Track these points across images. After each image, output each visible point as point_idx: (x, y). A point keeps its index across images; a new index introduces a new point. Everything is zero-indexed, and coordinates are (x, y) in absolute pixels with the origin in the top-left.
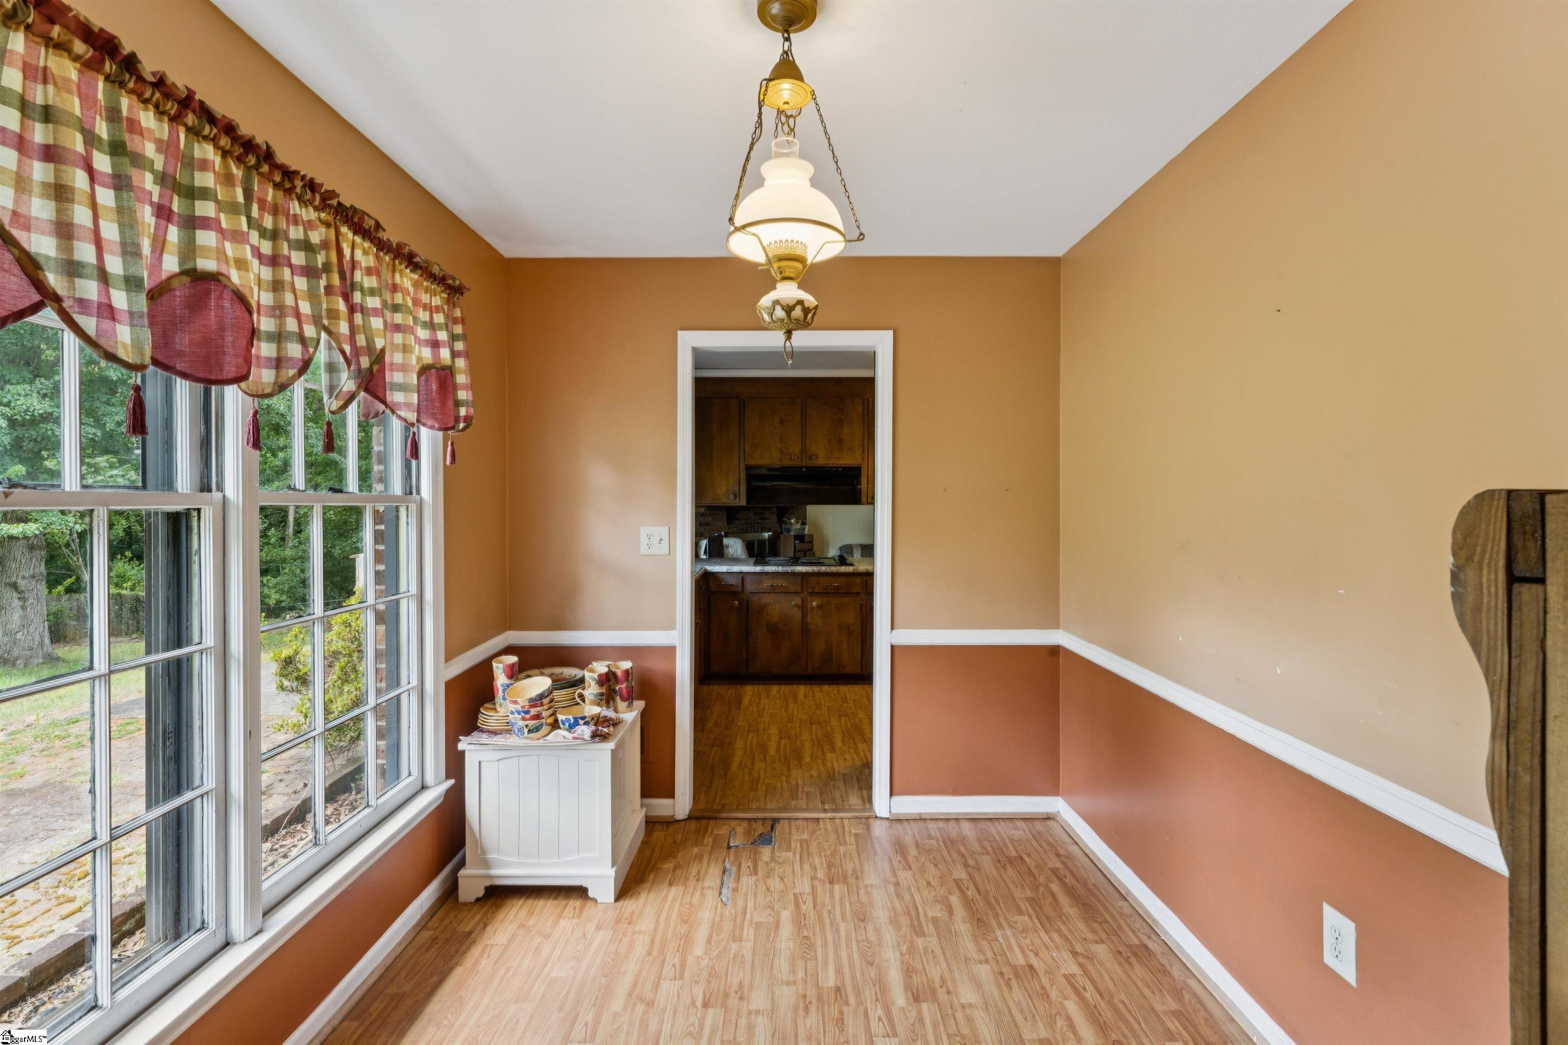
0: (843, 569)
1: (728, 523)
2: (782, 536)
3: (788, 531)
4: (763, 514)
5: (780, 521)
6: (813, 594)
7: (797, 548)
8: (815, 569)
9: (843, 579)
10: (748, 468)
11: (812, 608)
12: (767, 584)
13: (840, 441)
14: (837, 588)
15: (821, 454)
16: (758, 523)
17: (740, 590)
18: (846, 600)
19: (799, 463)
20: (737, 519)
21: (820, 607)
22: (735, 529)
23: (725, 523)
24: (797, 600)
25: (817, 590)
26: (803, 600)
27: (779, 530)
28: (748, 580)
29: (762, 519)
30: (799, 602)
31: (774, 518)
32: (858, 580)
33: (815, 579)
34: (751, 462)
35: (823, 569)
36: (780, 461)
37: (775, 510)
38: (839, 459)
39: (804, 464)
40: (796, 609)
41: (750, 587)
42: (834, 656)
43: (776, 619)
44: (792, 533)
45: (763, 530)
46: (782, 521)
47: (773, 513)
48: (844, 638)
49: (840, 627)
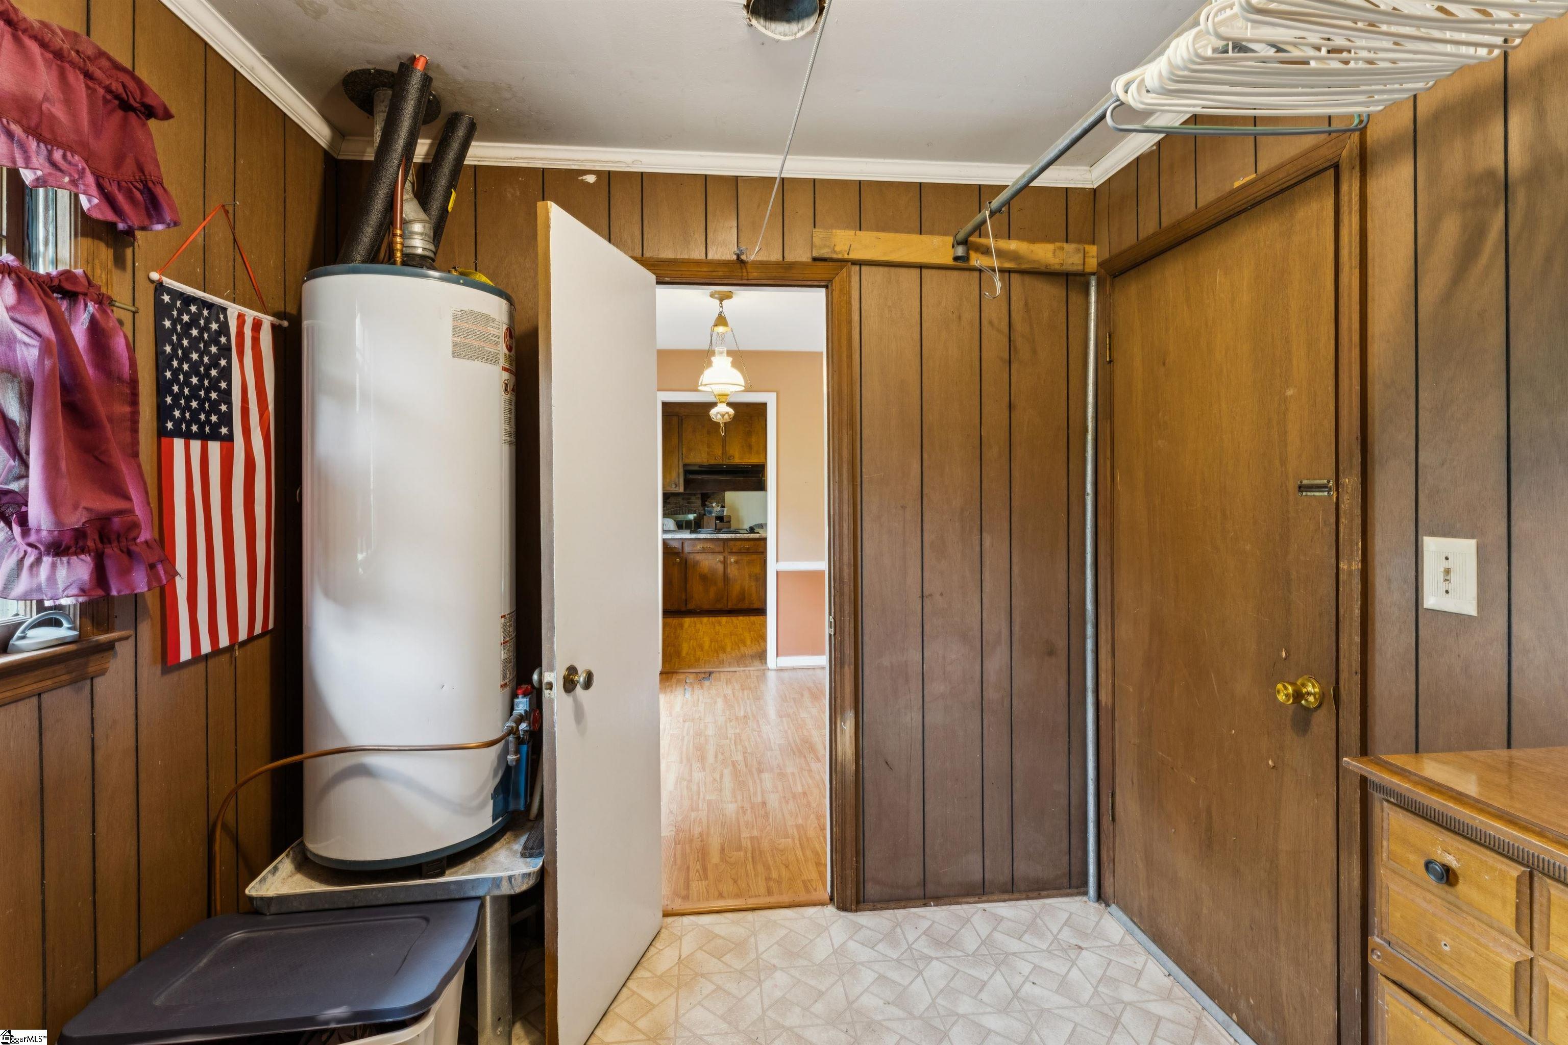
0: (752, 536)
2: (705, 517)
3: (711, 513)
4: (689, 499)
5: (704, 505)
6: (731, 553)
8: (733, 536)
9: (752, 543)
10: (685, 465)
11: (731, 564)
12: (699, 546)
13: (749, 450)
14: (748, 549)
15: (737, 455)
17: (681, 551)
18: (754, 557)
19: (721, 462)
21: (736, 562)
24: (721, 557)
25: (734, 551)
26: (724, 558)
27: (703, 512)
28: (686, 545)
29: (688, 503)
30: (722, 559)
31: (699, 502)
33: (732, 543)
34: (687, 461)
35: (738, 536)
36: (708, 461)
37: (699, 496)
38: (749, 459)
39: (725, 463)
40: (719, 564)
41: (687, 549)
42: (746, 595)
43: (706, 571)
44: (714, 515)
45: (690, 512)
46: (705, 505)
47: (697, 498)
48: (753, 584)
49: (750, 576)
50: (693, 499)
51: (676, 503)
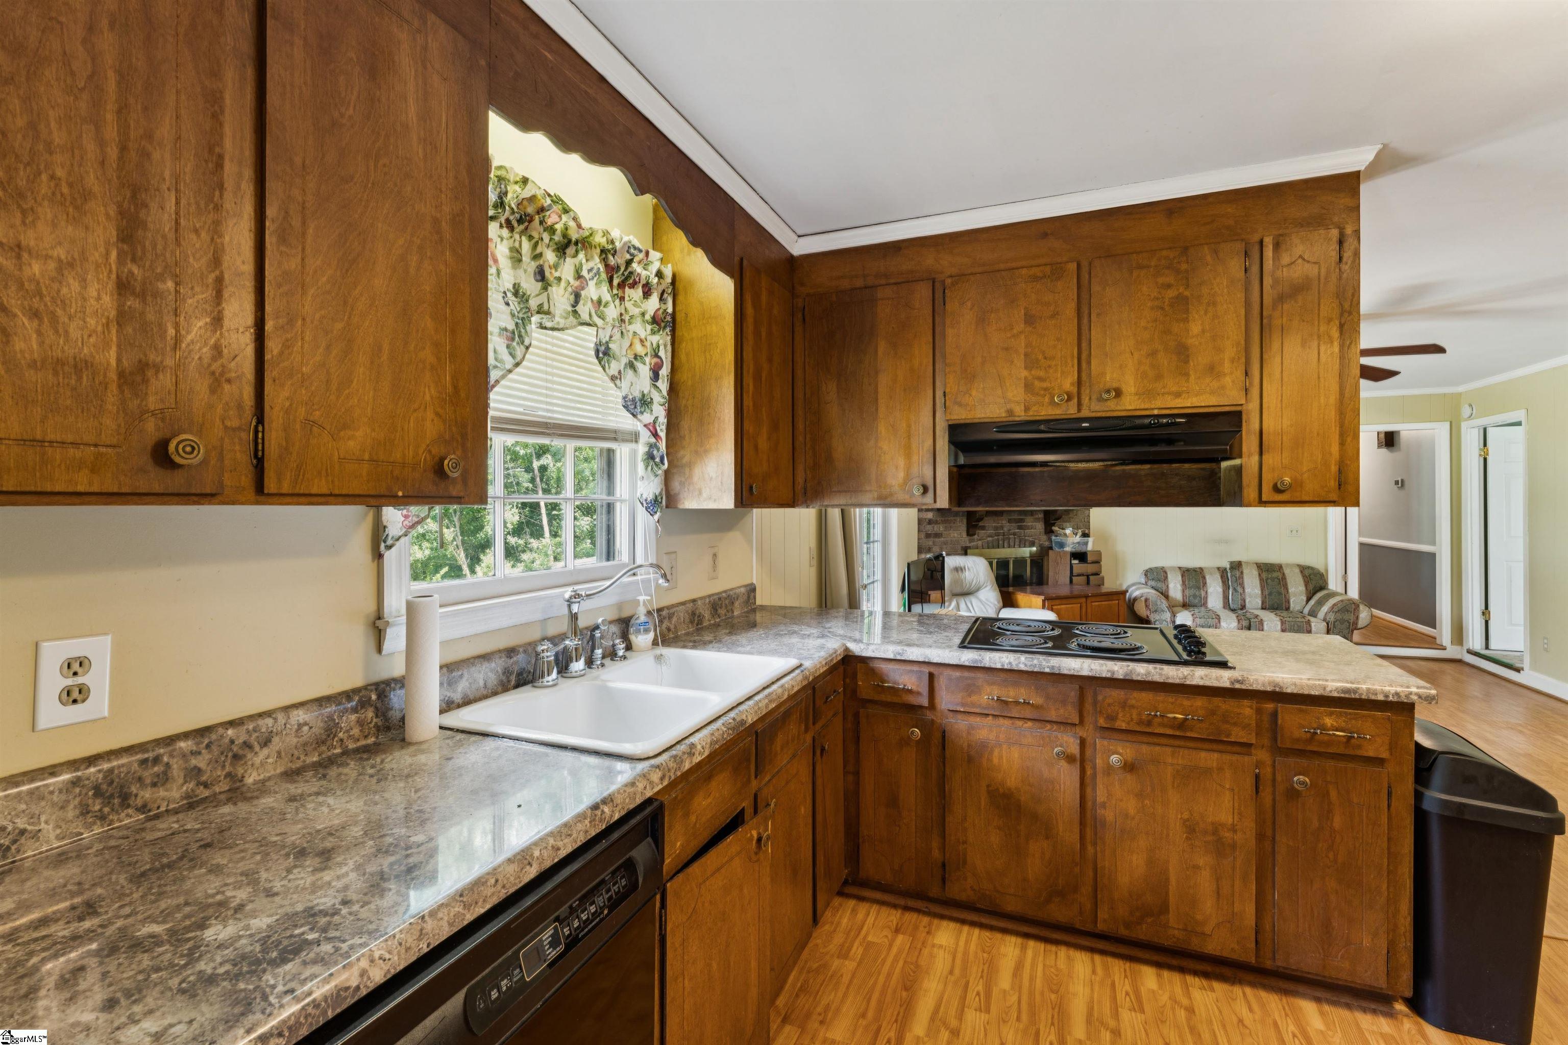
0: (1199, 676)
1: (968, 534)
2: (1051, 552)
3: (1062, 545)
4: (1022, 521)
5: (1049, 531)
6: (1110, 731)
7: (1075, 572)
8: (1118, 669)
9: (1200, 702)
10: (954, 429)
11: (1109, 770)
12: (988, 694)
13: (1183, 353)
14: (1182, 725)
15: (1130, 386)
16: (1014, 534)
17: (925, 702)
18: (1208, 758)
19: (1071, 410)
20: (983, 528)
21: (1129, 767)
22: (980, 543)
23: (964, 534)
24: (1069, 742)
25: (1121, 723)
26: (1083, 743)
27: (1047, 544)
28: (942, 683)
29: (1020, 528)
30: (1075, 749)
31: (1040, 526)
32: (1247, 709)
33: (1116, 694)
34: (961, 415)
35: (1141, 671)
36: (1027, 409)
37: (1041, 516)
38: (1178, 395)
39: (1085, 413)
40: (1064, 764)
41: (946, 700)
42: (1172, 900)
43: (1012, 782)
44: (1068, 549)
45: (1023, 543)
46: (1052, 532)
47: (1038, 520)
48: (1203, 860)
49: (1191, 829)
50: (1029, 521)
51: (996, 528)
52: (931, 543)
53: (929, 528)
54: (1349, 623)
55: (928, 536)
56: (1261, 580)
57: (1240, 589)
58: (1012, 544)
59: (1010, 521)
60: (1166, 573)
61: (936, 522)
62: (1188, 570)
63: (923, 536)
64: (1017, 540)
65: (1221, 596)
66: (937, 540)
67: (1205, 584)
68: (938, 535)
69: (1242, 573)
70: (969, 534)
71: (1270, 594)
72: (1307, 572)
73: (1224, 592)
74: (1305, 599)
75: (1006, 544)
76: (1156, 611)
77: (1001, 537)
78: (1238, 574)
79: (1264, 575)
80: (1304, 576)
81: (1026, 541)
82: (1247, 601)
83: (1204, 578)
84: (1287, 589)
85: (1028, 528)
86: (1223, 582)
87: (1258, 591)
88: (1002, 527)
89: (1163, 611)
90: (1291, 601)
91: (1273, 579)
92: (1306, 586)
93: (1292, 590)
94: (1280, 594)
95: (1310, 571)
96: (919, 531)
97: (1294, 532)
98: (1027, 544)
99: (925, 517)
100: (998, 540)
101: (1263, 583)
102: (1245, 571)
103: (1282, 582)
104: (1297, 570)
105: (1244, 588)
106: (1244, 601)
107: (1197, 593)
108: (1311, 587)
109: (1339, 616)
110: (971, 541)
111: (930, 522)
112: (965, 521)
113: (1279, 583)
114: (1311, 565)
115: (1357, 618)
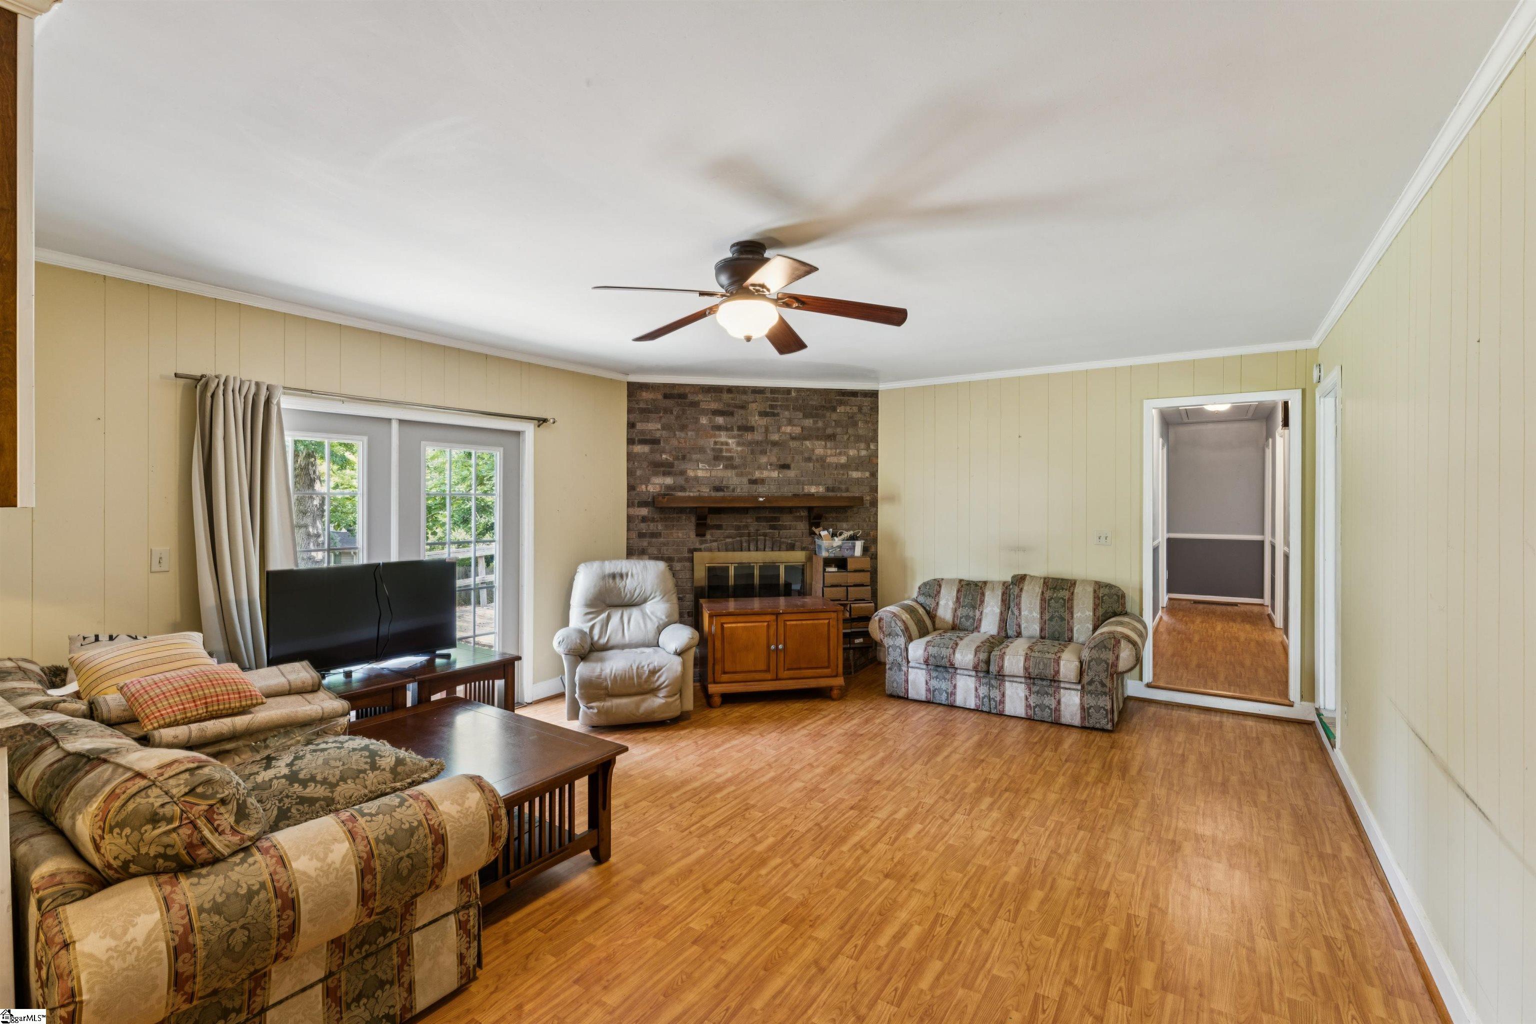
52: (645, 544)
53: (643, 527)
54: (1108, 664)
55: (641, 535)
56: (1043, 600)
57: (1016, 612)
58: (761, 546)
59: (758, 519)
60: (940, 586)
61: (653, 520)
62: (969, 583)
63: (634, 535)
64: (768, 544)
65: (997, 618)
66: (654, 540)
67: (982, 602)
68: (654, 535)
69: (1021, 590)
70: (700, 534)
71: (1051, 619)
72: (1101, 592)
73: (1001, 613)
74: (1091, 627)
75: (752, 547)
76: (890, 635)
77: (744, 539)
78: (1016, 590)
79: (1048, 594)
80: (1096, 597)
81: (781, 543)
82: (1023, 626)
83: (983, 594)
84: (1072, 613)
85: (785, 528)
86: (1003, 601)
87: (1036, 615)
88: (746, 527)
89: (898, 635)
90: (1075, 629)
91: (1057, 600)
92: (1095, 610)
93: (1077, 615)
94: (1062, 619)
95: (1107, 591)
96: (628, 530)
97: (1103, 539)
98: (784, 547)
99: (637, 513)
100: (741, 542)
101: (1045, 603)
102: (1025, 588)
103: (1068, 605)
104: (1090, 589)
105: (1020, 609)
106: (1019, 626)
107: (971, 614)
108: (1100, 612)
109: (1095, 653)
110: (702, 543)
111: (644, 519)
112: (693, 519)
113: (1064, 606)
114: (1113, 583)
115: (1117, 658)
